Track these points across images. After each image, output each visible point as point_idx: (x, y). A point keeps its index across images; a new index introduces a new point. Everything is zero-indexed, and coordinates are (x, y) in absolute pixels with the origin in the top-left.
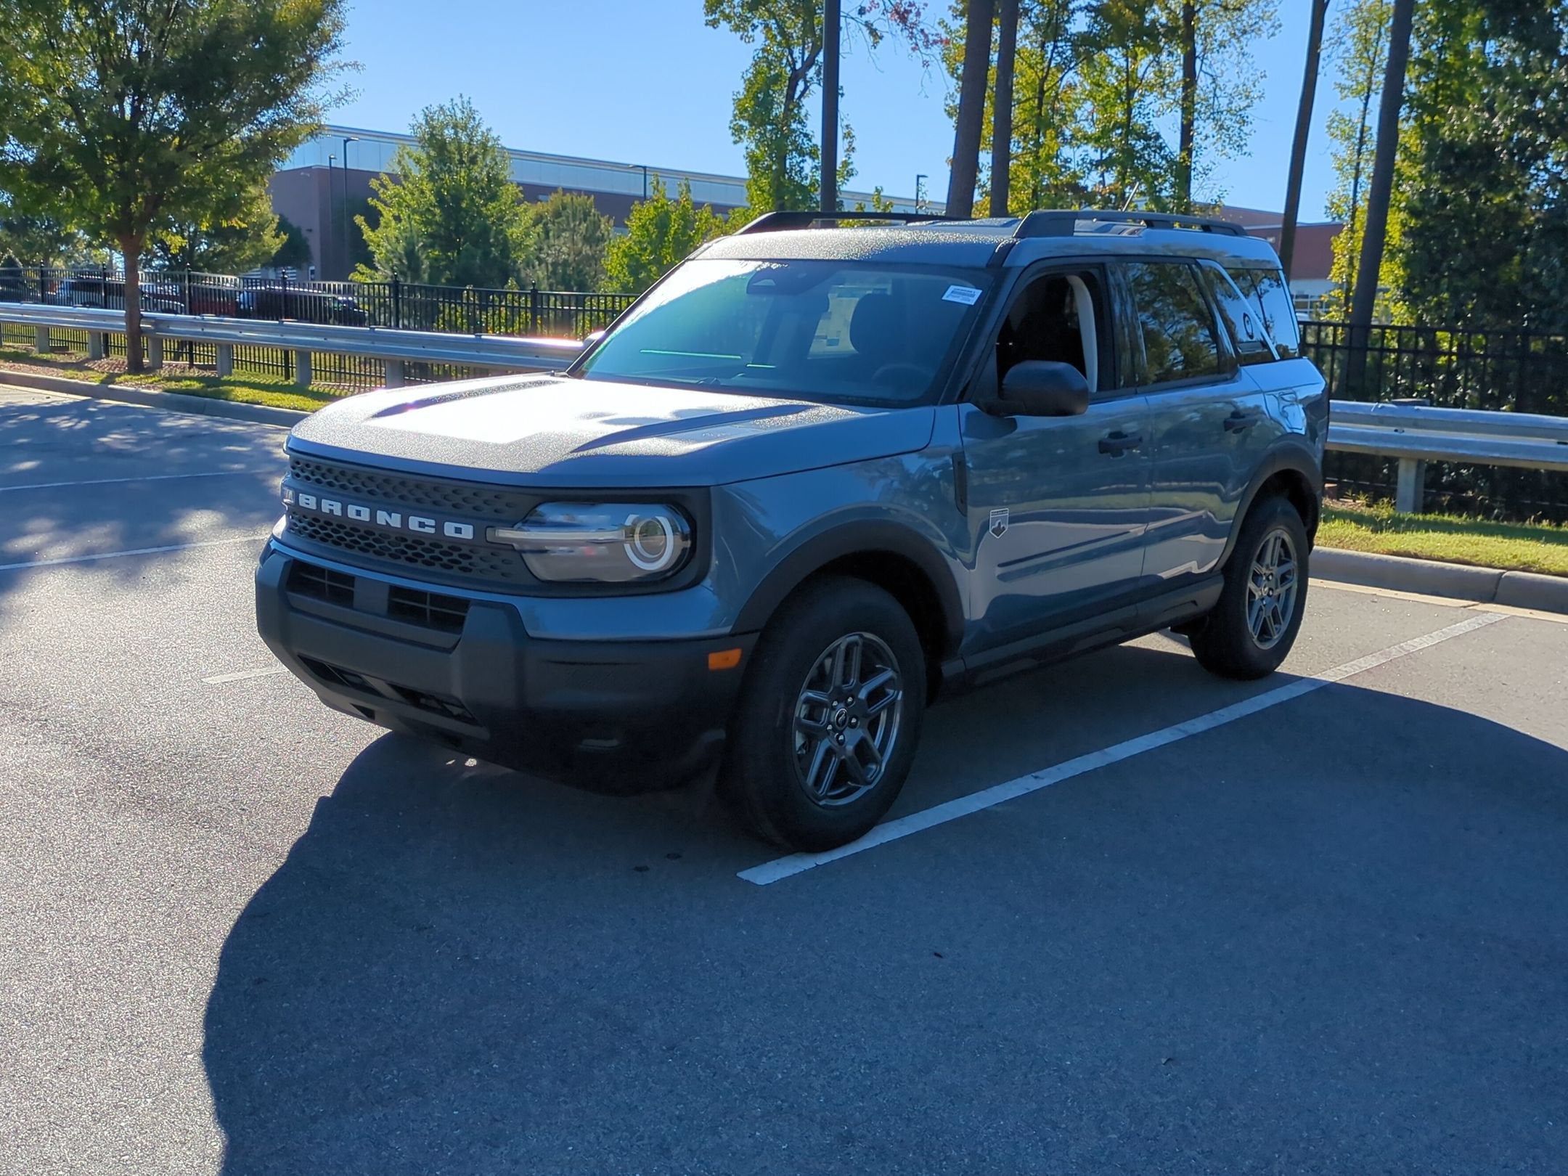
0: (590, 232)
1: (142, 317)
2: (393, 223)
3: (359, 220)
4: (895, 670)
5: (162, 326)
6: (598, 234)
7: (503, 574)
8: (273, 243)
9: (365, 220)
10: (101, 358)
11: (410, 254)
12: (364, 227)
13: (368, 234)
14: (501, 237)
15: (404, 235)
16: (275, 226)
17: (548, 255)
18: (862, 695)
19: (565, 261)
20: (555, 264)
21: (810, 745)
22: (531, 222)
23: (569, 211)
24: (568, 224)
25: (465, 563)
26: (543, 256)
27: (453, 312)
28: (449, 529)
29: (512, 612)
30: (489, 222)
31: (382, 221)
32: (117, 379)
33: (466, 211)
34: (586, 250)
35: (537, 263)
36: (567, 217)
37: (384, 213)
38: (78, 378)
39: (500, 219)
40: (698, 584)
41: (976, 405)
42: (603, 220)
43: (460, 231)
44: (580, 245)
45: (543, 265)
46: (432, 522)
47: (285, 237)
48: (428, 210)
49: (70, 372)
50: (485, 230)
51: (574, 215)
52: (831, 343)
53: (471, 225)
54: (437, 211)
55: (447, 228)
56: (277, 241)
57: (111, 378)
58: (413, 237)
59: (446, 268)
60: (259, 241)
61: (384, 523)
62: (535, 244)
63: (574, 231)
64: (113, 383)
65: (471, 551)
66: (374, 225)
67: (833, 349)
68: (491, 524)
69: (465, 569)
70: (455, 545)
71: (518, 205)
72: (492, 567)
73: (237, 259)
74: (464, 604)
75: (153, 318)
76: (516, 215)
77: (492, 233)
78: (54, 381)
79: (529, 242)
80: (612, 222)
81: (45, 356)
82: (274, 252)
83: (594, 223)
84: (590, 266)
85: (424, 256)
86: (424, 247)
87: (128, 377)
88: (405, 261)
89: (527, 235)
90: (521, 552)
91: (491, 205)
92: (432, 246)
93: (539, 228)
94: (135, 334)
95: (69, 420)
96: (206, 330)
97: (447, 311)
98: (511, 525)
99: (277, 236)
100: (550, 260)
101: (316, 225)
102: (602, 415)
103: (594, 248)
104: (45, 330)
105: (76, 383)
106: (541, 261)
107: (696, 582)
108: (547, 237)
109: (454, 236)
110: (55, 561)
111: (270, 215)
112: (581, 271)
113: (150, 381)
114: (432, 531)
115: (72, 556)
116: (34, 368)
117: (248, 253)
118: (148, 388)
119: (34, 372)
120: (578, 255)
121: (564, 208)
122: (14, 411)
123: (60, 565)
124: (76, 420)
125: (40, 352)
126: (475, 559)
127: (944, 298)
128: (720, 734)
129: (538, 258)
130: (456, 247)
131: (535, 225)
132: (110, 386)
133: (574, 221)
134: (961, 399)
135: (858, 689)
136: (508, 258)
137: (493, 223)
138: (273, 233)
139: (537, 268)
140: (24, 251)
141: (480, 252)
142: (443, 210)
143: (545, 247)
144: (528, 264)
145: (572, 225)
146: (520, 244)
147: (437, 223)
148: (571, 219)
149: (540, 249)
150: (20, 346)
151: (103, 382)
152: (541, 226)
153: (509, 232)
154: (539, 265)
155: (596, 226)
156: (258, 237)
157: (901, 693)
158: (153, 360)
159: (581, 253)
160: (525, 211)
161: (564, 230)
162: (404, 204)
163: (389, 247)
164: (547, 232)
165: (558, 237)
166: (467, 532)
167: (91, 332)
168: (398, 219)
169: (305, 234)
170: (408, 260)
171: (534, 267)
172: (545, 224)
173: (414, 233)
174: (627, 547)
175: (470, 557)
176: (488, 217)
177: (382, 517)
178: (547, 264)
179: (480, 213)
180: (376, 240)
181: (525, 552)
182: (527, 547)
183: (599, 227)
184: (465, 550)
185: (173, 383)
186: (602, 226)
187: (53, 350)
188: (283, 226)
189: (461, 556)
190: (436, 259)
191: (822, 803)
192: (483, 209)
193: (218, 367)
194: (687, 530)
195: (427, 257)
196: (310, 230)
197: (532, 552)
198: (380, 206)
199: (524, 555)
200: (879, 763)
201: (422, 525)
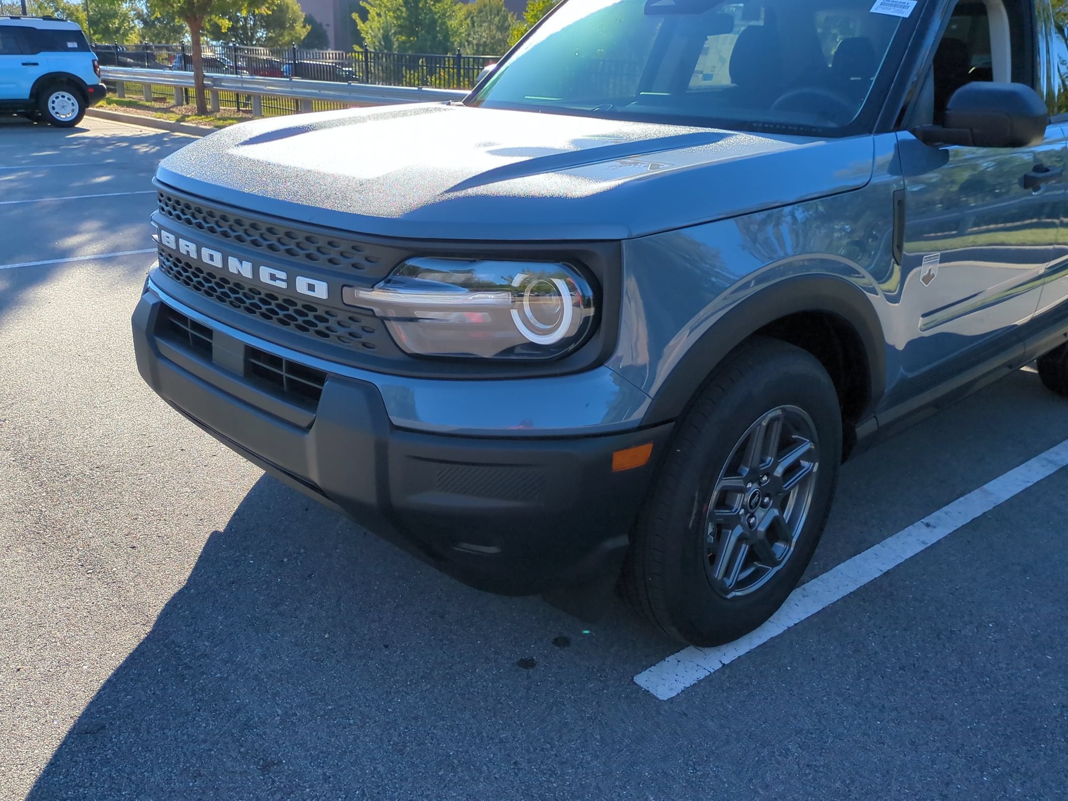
0: (501, 23)
1: (205, 76)
2: (376, 18)
3: (355, 16)
4: (812, 441)
5: (218, 83)
6: (506, 24)
7: (364, 345)
8: (302, 31)
9: (359, 16)
10: (182, 105)
11: (386, 38)
12: (358, 21)
13: (361, 25)
14: (444, 27)
15: (382, 25)
16: (303, 20)
17: (474, 39)
18: (779, 472)
19: (485, 42)
20: (478, 45)
21: (719, 534)
22: (463, 16)
23: (488, 8)
24: (487, 18)
25: (321, 326)
26: (470, 39)
27: (412, 77)
28: (302, 284)
29: (372, 393)
30: (436, 17)
31: (369, 17)
32: (186, 119)
33: (422, 9)
34: (499, 35)
35: (466, 44)
36: (487, 13)
37: (370, 11)
38: (164, 118)
39: (444, 15)
40: (602, 364)
41: (913, 132)
42: (510, 15)
43: (418, 23)
44: (494, 32)
45: (471, 46)
46: (282, 275)
47: (309, 27)
48: (398, 9)
49: (159, 114)
50: (434, 22)
51: (491, 11)
52: (707, 77)
53: (425, 18)
54: (404, 9)
55: (410, 22)
56: (304, 30)
57: (183, 119)
58: (387, 26)
59: (410, 48)
60: (293, 30)
61: (236, 272)
62: (466, 31)
63: (490, 22)
64: (184, 121)
65: (327, 313)
66: (364, 18)
67: (708, 83)
68: (350, 282)
69: (320, 333)
70: (310, 306)
71: (455, 5)
72: (351, 334)
73: (280, 43)
74: (319, 377)
75: (212, 77)
76: (453, 12)
77: (438, 24)
78: (149, 120)
79: (462, 30)
80: (515, 17)
81: (148, 104)
82: (302, 38)
83: (504, 16)
84: (501, 46)
85: (395, 39)
86: (395, 33)
87: (194, 117)
88: (383, 43)
89: (461, 25)
90: (383, 319)
91: (438, 5)
92: (400, 33)
93: (469, 21)
94: (201, 88)
95: (147, 147)
96: (244, 85)
97: (408, 76)
98: (372, 285)
99: (304, 27)
100: (475, 42)
101: (331, 22)
102: (490, 144)
103: (503, 34)
104: (148, 86)
105: (161, 122)
106: (469, 43)
107: (599, 363)
108: (473, 26)
109: (414, 27)
110: (87, 258)
111: (300, 13)
112: (495, 49)
113: (208, 120)
114: (284, 285)
115: (102, 253)
116: (139, 111)
117: (287, 38)
118: (205, 125)
119: (138, 114)
120: (493, 39)
121: (485, 6)
122: (114, 140)
123: (89, 261)
124: (152, 147)
125: (147, 101)
126: (332, 322)
127: (872, 11)
128: (623, 541)
129: (467, 41)
130: (415, 34)
131: (466, 19)
132: (182, 123)
133: (491, 15)
134: (898, 127)
135: (775, 465)
136: (448, 41)
137: (439, 17)
138: (302, 25)
139: (467, 47)
140: (154, 38)
141: (430, 37)
142: (408, 9)
143: (472, 33)
144: (461, 45)
145: (489, 18)
146: (456, 32)
147: (403, 18)
148: (489, 14)
149: (469, 35)
150: (135, 97)
151: (178, 121)
152: (469, 19)
153: (449, 23)
154: (468, 45)
155: (505, 18)
156: (292, 27)
157: (817, 464)
158: (213, 107)
159: (495, 37)
160: (460, 9)
161: (485, 22)
162: (383, 5)
163: (373, 34)
164: (473, 23)
165: (481, 26)
166: (321, 291)
167: (175, 87)
168: (379, 15)
169: (325, 27)
170: (385, 42)
171: (464, 47)
172: (472, 18)
173: (389, 23)
174: (514, 313)
175: (327, 321)
176: (436, 13)
177: (234, 265)
178: (473, 44)
179: (431, 10)
180: (366, 29)
181: (388, 319)
182: (392, 313)
183: (507, 20)
184: (321, 312)
185: (222, 121)
186: (509, 19)
187: (156, 100)
188: (308, 20)
189: (316, 317)
190: (404, 42)
191: (729, 596)
192: (433, 8)
193: (253, 112)
194: (590, 293)
195: (397, 40)
196: (328, 25)
197: (398, 319)
198: (368, 7)
199: (386, 322)
200: (788, 541)
201: (273, 277)
